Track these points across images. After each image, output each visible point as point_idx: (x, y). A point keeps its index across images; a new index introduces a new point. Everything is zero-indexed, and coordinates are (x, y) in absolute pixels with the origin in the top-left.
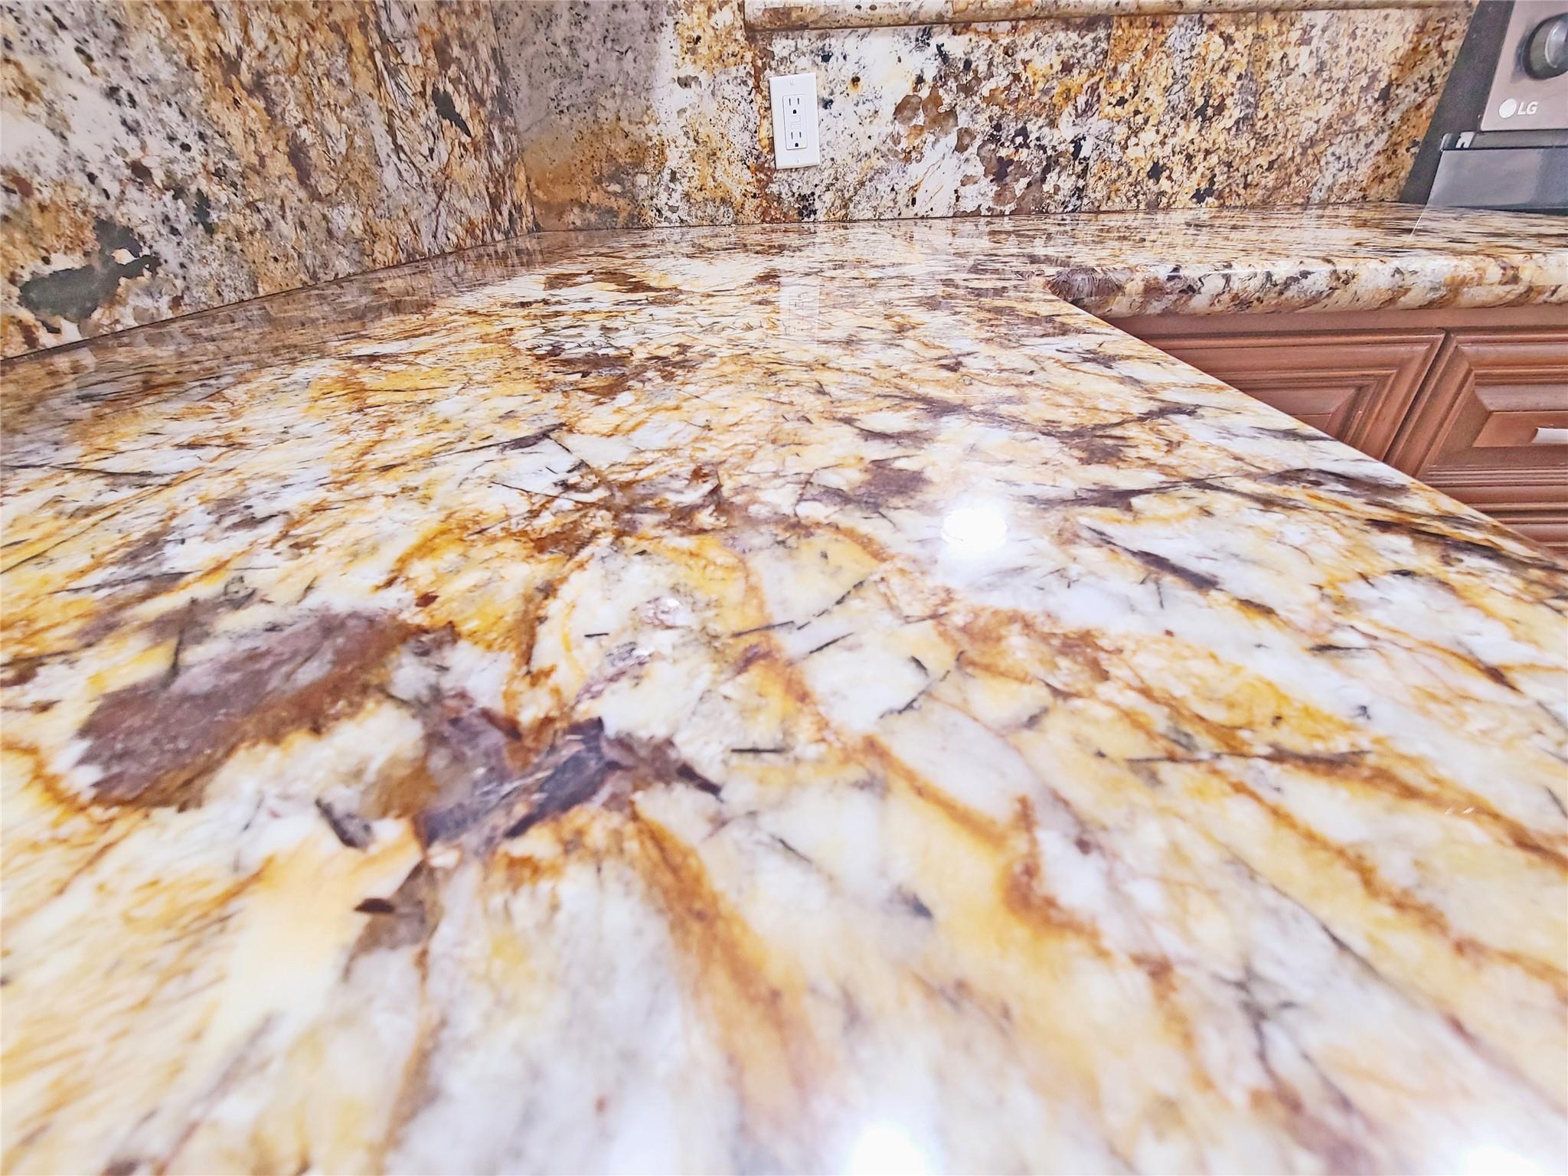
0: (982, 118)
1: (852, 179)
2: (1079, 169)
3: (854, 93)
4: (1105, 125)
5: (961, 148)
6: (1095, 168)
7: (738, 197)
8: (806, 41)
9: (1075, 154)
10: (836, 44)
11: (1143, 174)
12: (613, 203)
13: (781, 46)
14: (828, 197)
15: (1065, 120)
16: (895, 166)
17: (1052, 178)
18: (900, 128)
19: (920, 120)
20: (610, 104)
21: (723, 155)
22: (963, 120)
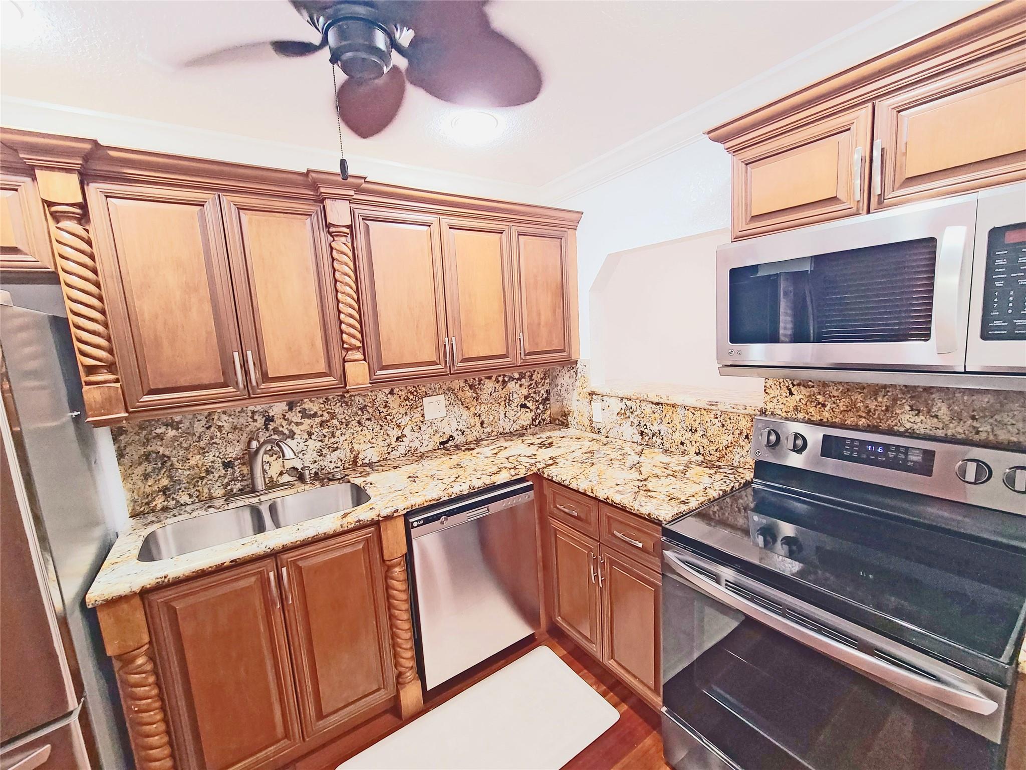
0: (636, 420)
1: (608, 428)
2: (661, 438)
3: (609, 409)
4: (666, 428)
5: (632, 425)
6: (665, 439)
7: (586, 426)
8: (599, 397)
9: (660, 433)
10: (604, 398)
11: (679, 444)
12: (564, 421)
13: (594, 397)
14: (604, 430)
15: (655, 424)
16: (618, 426)
17: (654, 437)
18: (618, 418)
19: (622, 417)
20: (566, 402)
21: (584, 416)
22: (632, 419)
